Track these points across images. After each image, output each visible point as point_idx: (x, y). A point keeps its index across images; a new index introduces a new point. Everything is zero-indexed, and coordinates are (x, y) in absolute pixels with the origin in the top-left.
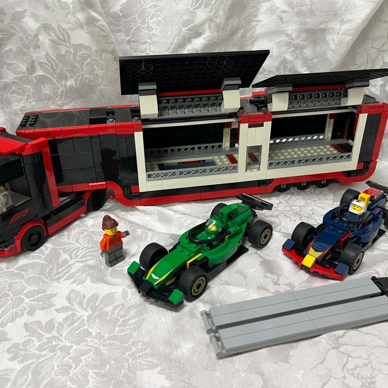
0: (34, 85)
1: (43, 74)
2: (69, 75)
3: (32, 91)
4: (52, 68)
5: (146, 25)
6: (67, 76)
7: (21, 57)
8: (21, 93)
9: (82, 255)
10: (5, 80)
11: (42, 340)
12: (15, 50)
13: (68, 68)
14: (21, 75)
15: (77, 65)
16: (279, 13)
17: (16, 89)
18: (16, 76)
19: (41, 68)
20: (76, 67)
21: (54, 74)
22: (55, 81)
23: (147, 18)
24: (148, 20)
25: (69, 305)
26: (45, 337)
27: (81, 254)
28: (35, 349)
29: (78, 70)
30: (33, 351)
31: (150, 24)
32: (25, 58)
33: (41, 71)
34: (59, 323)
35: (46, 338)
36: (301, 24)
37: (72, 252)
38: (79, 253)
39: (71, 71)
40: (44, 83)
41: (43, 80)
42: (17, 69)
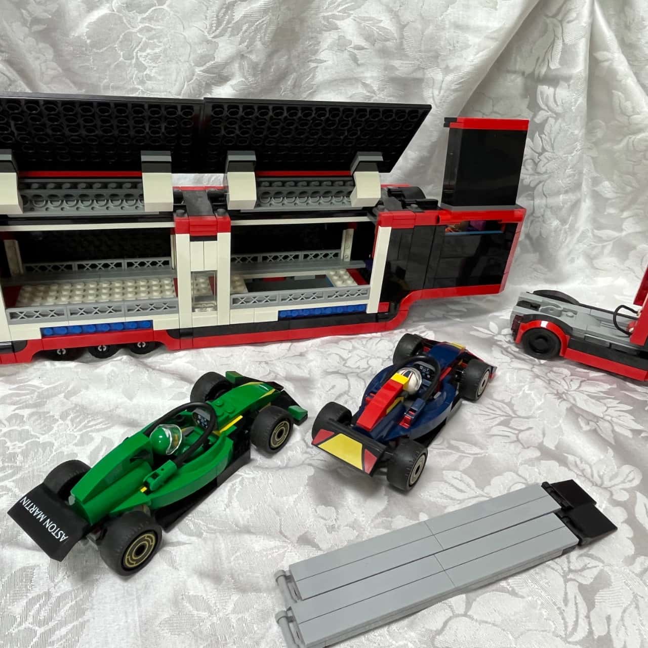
5: (134, 61)
16: (351, 50)
23: (135, 48)
24: (137, 53)
31: (141, 59)
36: (385, 69)
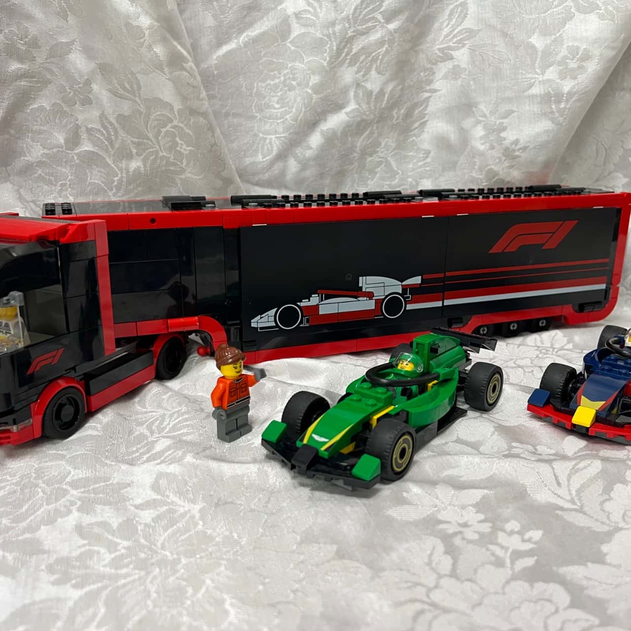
0: (74, 169)
1: (91, 149)
2: (134, 151)
3: (69, 177)
4: (108, 139)
6: (131, 152)
7: (57, 121)
8: (52, 181)
9: (171, 426)
10: (26, 158)
11: (116, 550)
12: (48, 108)
13: (135, 140)
14: (55, 150)
15: (151, 135)
17: (43, 174)
18: (46, 151)
19: (90, 139)
20: (148, 138)
21: (110, 149)
22: (110, 161)
25: (159, 497)
26: (121, 545)
27: (169, 424)
28: (104, 566)
29: (150, 143)
30: (102, 569)
32: (65, 121)
33: (90, 145)
34: (146, 525)
35: (124, 548)
37: (152, 423)
38: (165, 423)
39: (138, 145)
40: (91, 166)
41: (90, 159)
42: (49, 141)
